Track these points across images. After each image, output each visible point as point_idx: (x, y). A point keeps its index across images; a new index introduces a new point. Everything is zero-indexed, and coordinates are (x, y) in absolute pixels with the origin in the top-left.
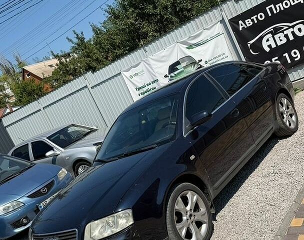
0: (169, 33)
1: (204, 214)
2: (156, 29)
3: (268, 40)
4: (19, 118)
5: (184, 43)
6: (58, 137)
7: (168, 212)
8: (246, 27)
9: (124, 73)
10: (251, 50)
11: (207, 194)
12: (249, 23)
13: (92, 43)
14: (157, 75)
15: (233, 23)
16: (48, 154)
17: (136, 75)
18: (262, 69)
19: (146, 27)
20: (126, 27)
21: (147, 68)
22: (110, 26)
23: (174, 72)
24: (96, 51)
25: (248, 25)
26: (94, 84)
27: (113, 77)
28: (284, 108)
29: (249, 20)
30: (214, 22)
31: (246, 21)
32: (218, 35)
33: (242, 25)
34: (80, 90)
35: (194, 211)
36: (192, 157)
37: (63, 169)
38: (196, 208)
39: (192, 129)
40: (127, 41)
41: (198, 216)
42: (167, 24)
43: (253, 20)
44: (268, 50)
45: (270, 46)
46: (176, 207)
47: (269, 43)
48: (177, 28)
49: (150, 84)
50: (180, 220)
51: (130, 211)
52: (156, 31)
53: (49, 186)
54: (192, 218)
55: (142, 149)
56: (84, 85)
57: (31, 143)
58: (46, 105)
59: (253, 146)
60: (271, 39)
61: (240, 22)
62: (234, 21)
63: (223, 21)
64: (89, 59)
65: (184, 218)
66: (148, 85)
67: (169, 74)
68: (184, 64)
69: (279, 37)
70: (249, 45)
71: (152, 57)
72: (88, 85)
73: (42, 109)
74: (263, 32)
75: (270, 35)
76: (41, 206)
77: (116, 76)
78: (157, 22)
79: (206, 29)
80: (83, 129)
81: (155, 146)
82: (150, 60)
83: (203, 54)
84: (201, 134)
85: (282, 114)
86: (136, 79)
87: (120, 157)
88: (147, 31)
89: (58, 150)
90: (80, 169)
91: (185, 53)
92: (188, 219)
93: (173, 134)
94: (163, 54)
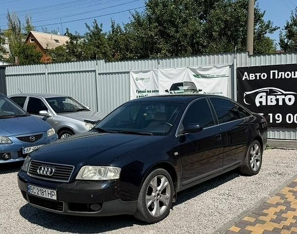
0: (180, 57)
1: (168, 199)
2: (170, 50)
3: (261, 97)
4: (23, 73)
5: (193, 70)
6: (54, 103)
7: (144, 183)
8: (248, 79)
9: (133, 73)
10: (244, 99)
11: (175, 186)
12: (252, 77)
13: (106, 37)
14: (160, 87)
15: (239, 72)
16: (41, 112)
17: (142, 79)
18: (249, 115)
19: (162, 44)
20: (146, 38)
21: (153, 77)
22: (131, 29)
23: (175, 90)
24: (107, 45)
25: (251, 79)
26: (102, 72)
27: (121, 73)
28: (254, 152)
29: (254, 75)
30: (225, 64)
31: (251, 75)
32: (224, 76)
33: (246, 76)
34: (88, 71)
35: (162, 193)
36: (176, 154)
37: (53, 129)
38: (164, 192)
39: (184, 134)
40: (140, 49)
41: (162, 198)
42: (180, 50)
43: (256, 76)
44: (258, 104)
45: (261, 102)
46: (151, 183)
47: (261, 100)
48: (188, 56)
49: (150, 92)
50: (150, 193)
51: (119, 169)
52: (169, 51)
53: (38, 137)
54: (159, 197)
55: (140, 133)
56: (93, 69)
57: (30, 97)
58: (52, 71)
59: (221, 169)
60: (264, 98)
61: (246, 73)
62: (241, 71)
63: (232, 67)
64: (98, 50)
65: (153, 194)
66: (148, 91)
67: (170, 90)
68: (185, 88)
69: (271, 99)
70: (245, 95)
71: (162, 71)
72: (97, 71)
73: (46, 74)
74: (261, 89)
75: (265, 94)
76: (25, 150)
77: (124, 73)
78: (173, 44)
79: (216, 67)
80: (77, 105)
81: (151, 134)
82: (159, 72)
83: (205, 86)
84: (188, 141)
85: (251, 156)
86: (140, 83)
87: (119, 132)
88: (161, 48)
89: (51, 113)
90: (63, 136)
91: (190, 79)
92: (155, 196)
93: (167, 131)
94: (172, 72)
